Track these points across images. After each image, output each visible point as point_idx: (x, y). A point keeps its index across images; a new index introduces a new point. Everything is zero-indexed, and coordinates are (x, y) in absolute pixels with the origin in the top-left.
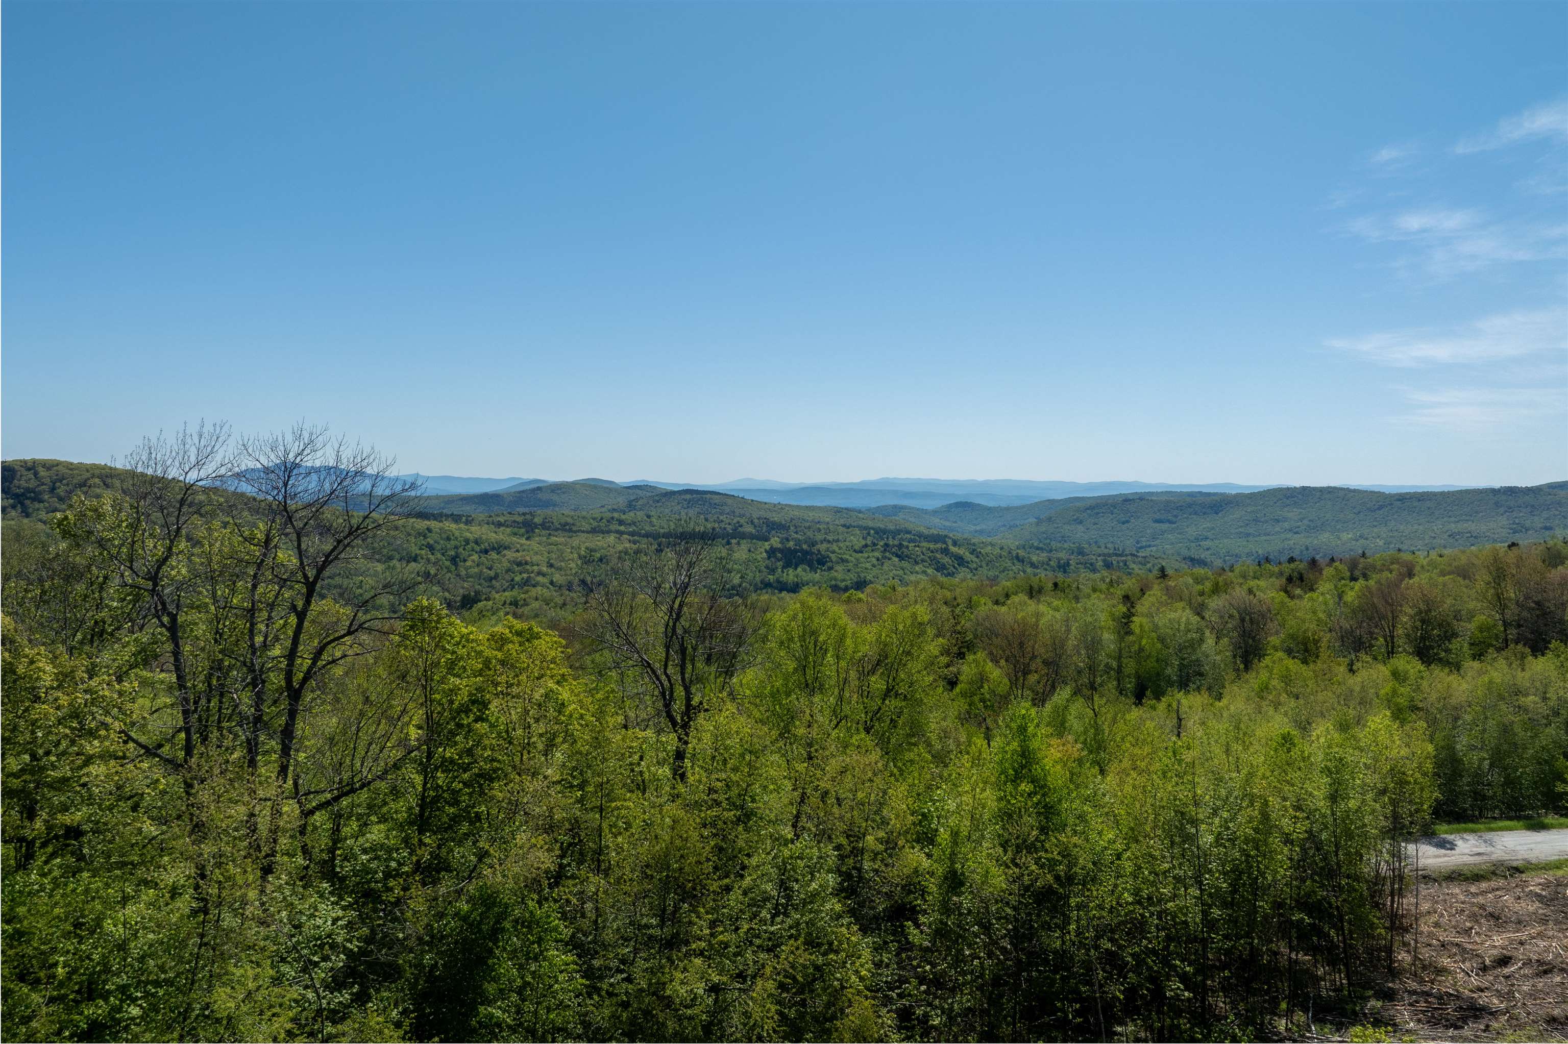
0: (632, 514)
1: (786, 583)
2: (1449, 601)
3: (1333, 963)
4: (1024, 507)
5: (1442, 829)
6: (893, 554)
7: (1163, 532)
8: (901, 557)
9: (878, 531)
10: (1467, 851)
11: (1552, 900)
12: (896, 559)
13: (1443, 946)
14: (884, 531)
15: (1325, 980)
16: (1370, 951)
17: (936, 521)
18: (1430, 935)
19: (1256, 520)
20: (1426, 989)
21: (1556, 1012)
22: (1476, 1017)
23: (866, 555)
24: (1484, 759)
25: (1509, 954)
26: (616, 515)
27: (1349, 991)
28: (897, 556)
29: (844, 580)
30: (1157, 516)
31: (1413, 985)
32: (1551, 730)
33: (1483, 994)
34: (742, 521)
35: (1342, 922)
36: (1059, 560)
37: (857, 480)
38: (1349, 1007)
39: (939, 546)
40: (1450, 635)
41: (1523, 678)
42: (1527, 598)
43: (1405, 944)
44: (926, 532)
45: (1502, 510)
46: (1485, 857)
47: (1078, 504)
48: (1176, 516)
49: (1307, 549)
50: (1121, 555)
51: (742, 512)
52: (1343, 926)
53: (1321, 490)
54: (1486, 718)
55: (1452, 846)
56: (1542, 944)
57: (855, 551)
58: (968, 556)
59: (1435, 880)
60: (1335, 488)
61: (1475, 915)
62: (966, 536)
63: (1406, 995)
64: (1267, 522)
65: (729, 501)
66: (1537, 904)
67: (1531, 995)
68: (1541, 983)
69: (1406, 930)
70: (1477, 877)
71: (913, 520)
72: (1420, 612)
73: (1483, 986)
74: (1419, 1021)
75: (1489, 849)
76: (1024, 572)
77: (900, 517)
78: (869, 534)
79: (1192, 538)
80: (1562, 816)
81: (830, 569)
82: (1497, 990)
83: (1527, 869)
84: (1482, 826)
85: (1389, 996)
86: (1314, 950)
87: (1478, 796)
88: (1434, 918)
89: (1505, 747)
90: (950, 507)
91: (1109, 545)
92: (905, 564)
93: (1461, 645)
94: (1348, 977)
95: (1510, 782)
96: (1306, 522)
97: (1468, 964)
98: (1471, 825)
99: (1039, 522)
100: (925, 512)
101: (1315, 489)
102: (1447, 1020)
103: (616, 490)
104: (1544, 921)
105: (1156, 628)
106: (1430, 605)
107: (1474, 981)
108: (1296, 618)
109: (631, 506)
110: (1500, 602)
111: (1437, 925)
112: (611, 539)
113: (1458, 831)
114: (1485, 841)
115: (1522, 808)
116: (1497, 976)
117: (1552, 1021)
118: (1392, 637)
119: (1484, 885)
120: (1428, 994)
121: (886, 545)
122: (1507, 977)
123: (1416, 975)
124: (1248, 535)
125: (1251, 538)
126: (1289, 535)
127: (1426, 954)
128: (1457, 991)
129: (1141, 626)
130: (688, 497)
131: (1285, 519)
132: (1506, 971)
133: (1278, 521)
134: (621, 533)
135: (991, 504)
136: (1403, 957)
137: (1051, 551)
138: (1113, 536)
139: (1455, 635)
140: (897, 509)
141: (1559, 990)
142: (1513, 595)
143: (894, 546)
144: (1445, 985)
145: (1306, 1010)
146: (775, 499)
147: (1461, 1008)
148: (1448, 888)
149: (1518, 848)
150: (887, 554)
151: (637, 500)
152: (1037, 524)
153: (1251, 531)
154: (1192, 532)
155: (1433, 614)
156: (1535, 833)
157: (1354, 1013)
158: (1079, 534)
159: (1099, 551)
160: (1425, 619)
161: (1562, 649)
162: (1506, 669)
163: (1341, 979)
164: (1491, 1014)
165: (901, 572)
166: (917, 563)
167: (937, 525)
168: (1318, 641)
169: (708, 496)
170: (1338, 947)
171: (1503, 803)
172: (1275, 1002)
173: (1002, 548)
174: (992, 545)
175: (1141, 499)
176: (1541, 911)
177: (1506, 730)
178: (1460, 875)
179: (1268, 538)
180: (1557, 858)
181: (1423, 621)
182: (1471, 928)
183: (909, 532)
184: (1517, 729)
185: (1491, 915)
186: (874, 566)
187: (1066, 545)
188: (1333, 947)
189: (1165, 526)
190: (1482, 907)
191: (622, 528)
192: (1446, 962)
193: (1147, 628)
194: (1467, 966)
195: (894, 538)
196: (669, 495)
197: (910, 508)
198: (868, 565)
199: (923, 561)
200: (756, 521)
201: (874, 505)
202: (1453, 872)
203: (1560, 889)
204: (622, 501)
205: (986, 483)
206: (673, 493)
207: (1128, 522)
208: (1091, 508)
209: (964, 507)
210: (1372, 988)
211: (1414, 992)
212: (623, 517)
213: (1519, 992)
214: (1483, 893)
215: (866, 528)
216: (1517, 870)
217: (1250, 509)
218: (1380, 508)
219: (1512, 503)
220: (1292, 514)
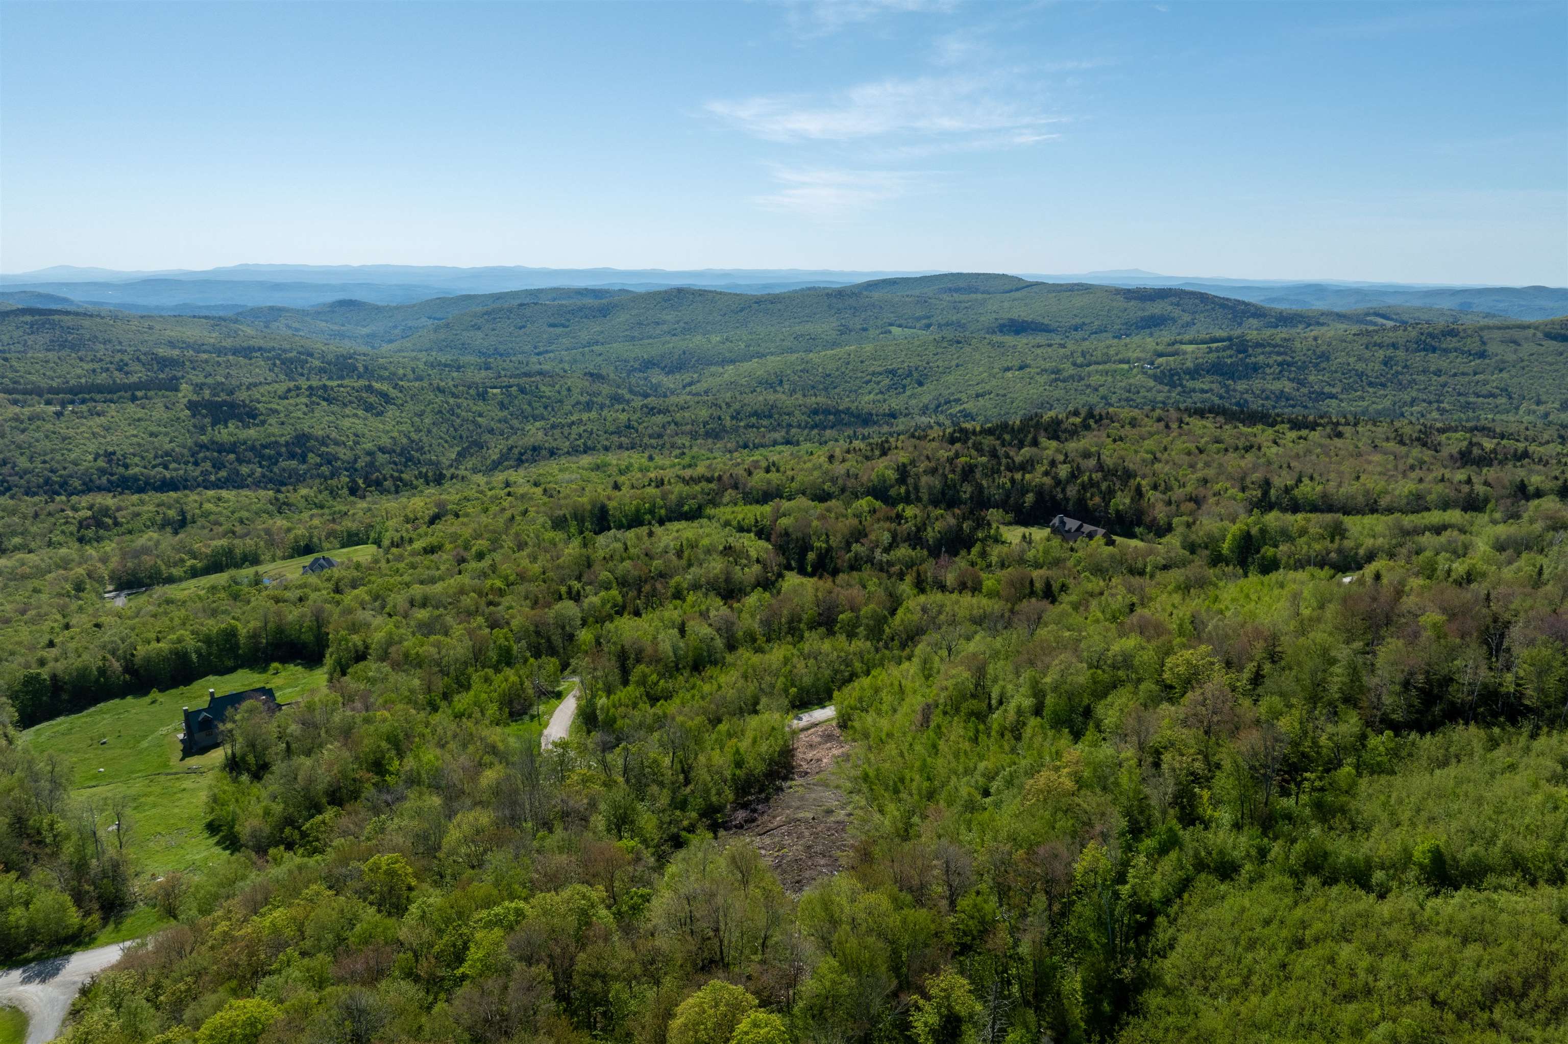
1: (222, 445)
4: (414, 305)
6: (320, 397)
7: (558, 336)
12: (324, 403)
23: (291, 401)
28: (324, 399)
29: (282, 435)
30: (552, 321)
34: (125, 358)
39: (362, 383)
45: (833, 311)
48: (569, 320)
49: (684, 353)
51: (107, 337)
57: (280, 398)
58: (393, 393)
64: (649, 325)
65: (87, 323)
76: (447, 403)
78: (274, 365)
79: (584, 343)
81: (263, 423)
90: (334, 306)
92: (334, 408)
96: (681, 324)
99: (436, 325)
101: (690, 292)
121: (310, 387)
124: (633, 339)
125: (636, 342)
126: (668, 339)
130: (28, 318)
131: (664, 322)
133: (658, 324)
135: (375, 300)
137: (460, 368)
138: (511, 342)
143: (318, 388)
150: (314, 398)
153: (636, 334)
154: (584, 336)
158: (480, 341)
165: (332, 418)
166: (345, 405)
175: (535, 303)
179: (650, 341)
186: (305, 414)
187: (472, 360)
189: (559, 330)
195: (314, 378)
198: (300, 414)
199: (351, 402)
207: (524, 327)
208: (488, 313)
209: (349, 306)
215: (261, 350)
217: (634, 312)
218: (741, 311)
219: (840, 306)
220: (669, 316)
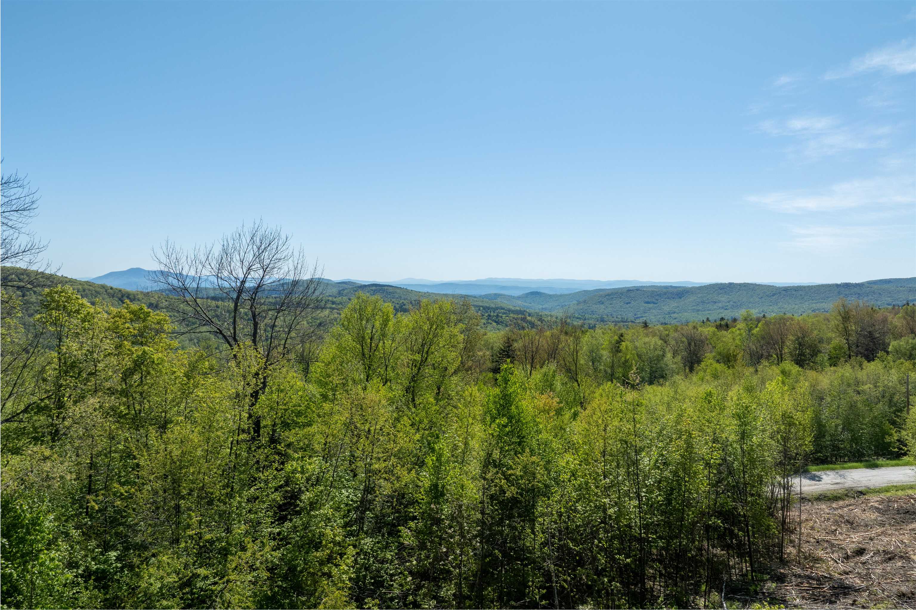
0: (340, 298)
2: (815, 332)
3: (741, 556)
4: (570, 294)
5: (813, 469)
6: (493, 321)
7: (650, 309)
8: (498, 323)
9: (485, 308)
10: (829, 482)
11: (886, 511)
12: (494, 324)
13: (818, 542)
14: (489, 308)
15: (735, 568)
16: (767, 547)
17: (519, 302)
18: (808, 535)
19: (703, 302)
20: (808, 573)
21: (904, 589)
22: (845, 594)
24: (839, 425)
25: (863, 547)
26: (330, 298)
27: (752, 576)
28: (495, 322)
30: (646, 300)
31: (798, 571)
32: (880, 405)
33: (848, 576)
34: (405, 302)
35: (747, 525)
36: (589, 324)
37: (473, 279)
38: (752, 588)
39: (520, 316)
40: (815, 352)
41: (862, 375)
42: (863, 329)
43: (792, 541)
44: (513, 308)
45: (842, 296)
46: (841, 485)
47: (601, 293)
48: (657, 300)
50: (625, 322)
51: (406, 297)
52: (748, 529)
53: (740, 285)
54: (840, 399)
55: (820, 479)
56: (885, 539)
58: (537, 322)
59: (809, 500)
60: (748, 284)
61: (836, 521)
62: (537, 311)
63: (793, 578)
64: (709, 303)
65: (398, 291)
66: (877, 514)
67: (883, 576)
68: (889, 567)
69: (792, 532)
70: (836, 498)
71: (506, 302)
72: (799, 338)
73: (848, 570)
74: (803, 598)
75: (843, 480)
77: (499, 300)
78: (479, 310)
79: (666, 312)
80: (887, 459)
82: (858, 573)
83: (868, 492)
84: (838, 466)
85: (781, 579)
86: (727, 547)
87: (836, 448)
88: (811, 524)
89: (852, 416)
90: (527, 294)
91: (619, 316)
93: (823, 357)
94: (751, 565)
95: (855, 439)
96: (731, 303)
97: (836, 555)
98: (831, 466)
99: (579, 303)
100: (514, 297)
101: (736, 284)
102: (824, 597)
103: (332, 285)
104: (882, 525)
105: (636, 348)
106: (805, 334)
107: (841, 567)
108: (722, 341)
109: (340, 293)
110: (846, 332)
111: (812, 528)
112: (327, 312)
113: (823, 470)
114: (840, 476)
115: (863, 455)
116: (857, 563)
117: (902, 596)
118: (781, 355)
119: (841, 503)
120: (809, 577)
121: (489, 316)
122: (864, 563)
123: (799, 563)
124: (698, 310)
125: (700, 313)
126: (723, 310)
127: (806, 548)
128: (830, 574)
129: (626, 347)
130: (374, 288)
131: (720, 302)
132: (864, 558)
133: (715, 303)
134: (333, 309)
135: (551, 293)
136: (790, 550)
137: (585, 319)
138: (621, 311)
139: (820, 352)
140: (497, 296)
141: (902, 572)
142: (854, 328)
143: (494, 316)
144: (820, 571)
145: (720, 591)
146: (425, 290)
147: (834, 587)
148: (818, 505)
149: (862, 479)
150: (490, 321)
151: (343, 290)
152: (578, 304)
153: (700, 308)
154: (666, 309)
155: (806, 339)
156: (871, 470)
157: (756, 593)
158: (602, 310)
159: (613, 320)
160: (801, 344)
161: (885, 357)
162: (851, 371)
163: (746, 567)
164: (856, 591)
167: (519, 305)
168: (736, 356)
169: (386, 288)
170: (745, 544)
171: (851, 452)
172: (697, 585)
173: (557, 318)
174: (551, 316)
175: (637, 290)
176: (879, 519)
177: (852, 406)
178: (825, 497)
179: (710, 312)
180: (886, 485)
181: (800, 344)
182: (836, 530)
183: (503, 309)
184: (859, 405)
185: (848, 521)
187: (594, 316)
188: (740, 545)
189: (651, 305)
190: (841, 516)
191: (334, 306)
192: (820, 553)
193: (630, 348)
194: (835, 556)
195: (494, 312)
196: (363, 287)
197: (504, 295)
199: (510, 325)
200: (413, 302)
201: (483, 293)
202: (821, 495)
203: (890, 504)
204: (335, 291)
205: (548, 281)
206: (365, 286)
207: (630, 303)
208: (608, 295)
209: (535, 295)
210: (768, 574)
211: (800, 576)
212: (335, 300)
213: (874, 574)
214: (841, 508)
215: (477, 306)
216: (861, 493)
217: (699, 295)
218: (774, 295)
219: (847, 292)
220: (724, 298)
